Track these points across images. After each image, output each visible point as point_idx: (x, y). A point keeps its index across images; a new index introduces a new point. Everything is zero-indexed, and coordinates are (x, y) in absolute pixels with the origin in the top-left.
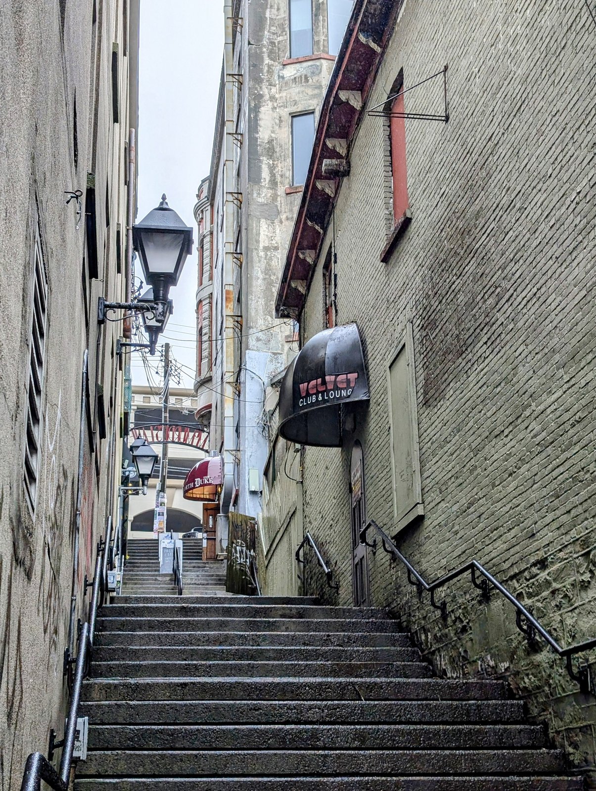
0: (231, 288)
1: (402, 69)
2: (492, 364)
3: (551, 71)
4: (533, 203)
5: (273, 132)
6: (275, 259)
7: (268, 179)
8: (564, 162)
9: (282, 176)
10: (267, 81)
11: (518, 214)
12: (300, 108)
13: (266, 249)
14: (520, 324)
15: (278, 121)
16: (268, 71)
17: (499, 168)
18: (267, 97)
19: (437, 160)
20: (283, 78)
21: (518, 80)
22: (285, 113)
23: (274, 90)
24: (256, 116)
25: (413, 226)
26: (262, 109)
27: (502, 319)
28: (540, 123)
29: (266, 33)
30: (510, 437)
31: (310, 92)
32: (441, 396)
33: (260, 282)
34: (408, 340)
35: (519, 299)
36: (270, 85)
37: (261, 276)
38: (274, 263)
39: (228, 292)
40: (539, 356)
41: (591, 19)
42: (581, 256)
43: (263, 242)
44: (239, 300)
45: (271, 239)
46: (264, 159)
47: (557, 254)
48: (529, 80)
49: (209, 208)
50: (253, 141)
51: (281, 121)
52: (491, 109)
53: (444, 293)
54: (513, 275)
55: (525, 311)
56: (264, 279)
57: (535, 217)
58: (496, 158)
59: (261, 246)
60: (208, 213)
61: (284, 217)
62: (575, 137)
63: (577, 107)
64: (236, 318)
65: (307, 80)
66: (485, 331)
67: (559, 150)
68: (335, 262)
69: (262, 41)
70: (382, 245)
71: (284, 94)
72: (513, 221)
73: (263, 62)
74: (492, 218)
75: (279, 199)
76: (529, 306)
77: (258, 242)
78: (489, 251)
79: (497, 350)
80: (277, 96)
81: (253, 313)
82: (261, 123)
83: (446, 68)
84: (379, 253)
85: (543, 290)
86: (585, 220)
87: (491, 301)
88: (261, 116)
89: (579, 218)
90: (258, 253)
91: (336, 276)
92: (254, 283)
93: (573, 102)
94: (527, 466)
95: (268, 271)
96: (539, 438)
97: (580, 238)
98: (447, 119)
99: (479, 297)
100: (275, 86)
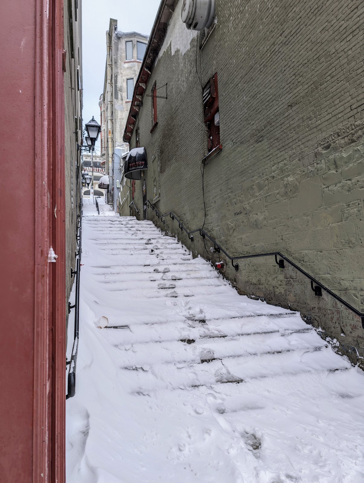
0: (110, 130)
1: (156, 80)
2: (176, 165)
3: (191, 93)
4: (186, 126)
5: (121, 84)
6: (123, 122)
7: (120, 98)
8: (193, 117)
9: (124, 97)
10: (120, 68)
11: (183, 128)
12: (129, 77)
13: (120, 119)
14: (182, 156)
15: (123, 81)
16: (120, 65)
17: (179, 115)
18: (120, 73)
19: (164, 109)
20: (124, 67)
21: (183, 93)
22: (125, 78)
23: (121, 71)
24: (117, 79)
25: (158, 125)
26: (118, 77)
27: (178, 154)
28: (188, 106)
29: (119, 52)
30: (179, 184)
31: (132, 72)
32: (164, 171)
33: (118, 128)
34: (156, 155)
35: (182, 150)
36: (121, 69)
37: (119, 127)
38: (122, 123)
39: (109, 131)
40: (186, 165)
41: (200, 82)
42: (196, 142)
43: (119, 117)
44: (113, 133)
45: (121, 116)
46: (119, 92)
47: (191, 140)
48: (186, 93)
49: (103, 103)
50: (116, 86)
51: (124, 80)
52: (177, 99)
53: (165, 144)
54: (181, 143)
55: (183, 153)
56: (120, 128)
57: (186, 130)
58: (178, 112)
59: (119, 118)
60: (103, 105)
61: (125, 110)
62: (196, 112)
63: (196, 104)
64: (112, 139)
65: (131, 69)
66: (175, 156)
67: (192, 114)
68: (139, 130)
69: (118, 55)
70: (151, 128)
71: (124, 72)
72: (182, 129)
73: (118, 62)
74: (177, 127)
75: (123, 104)
76: (184, 152)
77: (118, 117)
78: (176, 136)
79: (177, 162)
80: (123, 73)
81: (117, 137)
82: (118, 81)
83: (167, 84)
84: (150, 130)
85: (187, 149)
86: (197, 134)
87: (176, 149)
88: (118, 79)
89: (195, 133)
90: (118, 120)
91: (139, 133)
92: (117, 129)
93: (195, 102)
94: (182, 191)
95: (121, 125)
96: (185, 185)
97: (196, 138)
98: (167, 98)
99: (173, 147)
100: (122, 69)
